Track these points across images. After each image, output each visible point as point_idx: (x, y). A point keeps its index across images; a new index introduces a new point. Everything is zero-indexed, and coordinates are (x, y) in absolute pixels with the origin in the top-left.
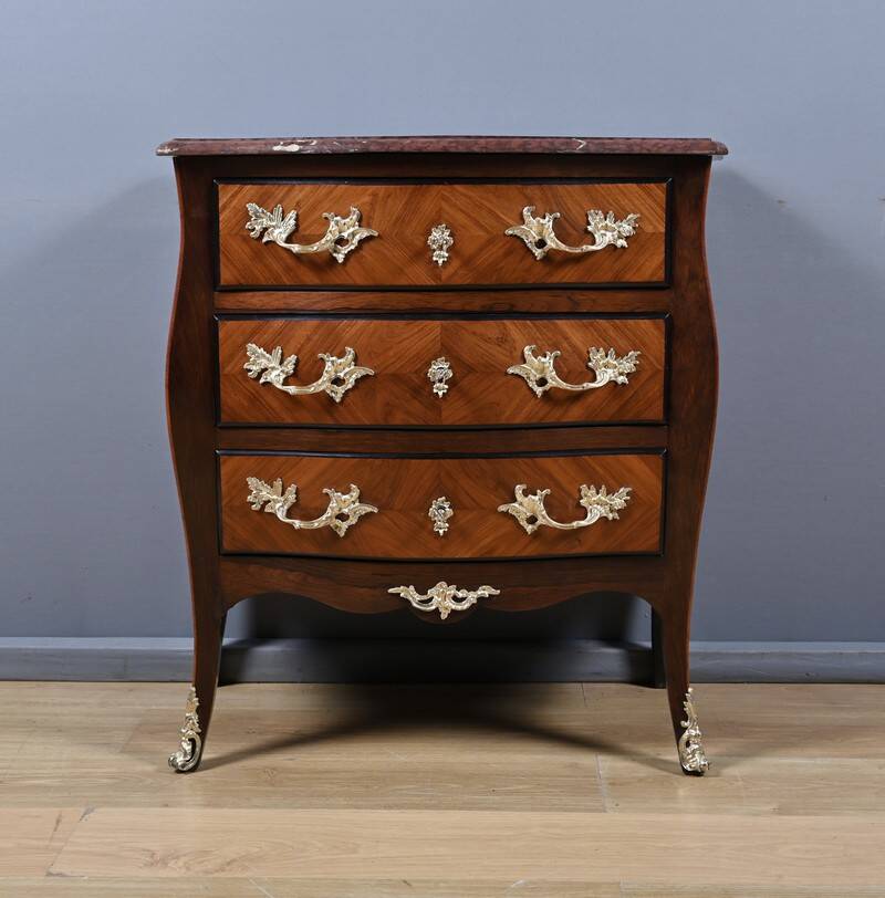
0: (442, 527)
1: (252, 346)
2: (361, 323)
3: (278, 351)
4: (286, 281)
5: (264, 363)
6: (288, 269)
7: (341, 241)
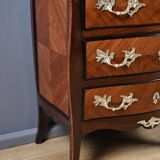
0: (156, 102)
1: (98, 50)
2: (137, 39)
3: (108, 51)
4: (110, 25)
5: (103, 56)
6: (111, 21)
7: (132, 9)
